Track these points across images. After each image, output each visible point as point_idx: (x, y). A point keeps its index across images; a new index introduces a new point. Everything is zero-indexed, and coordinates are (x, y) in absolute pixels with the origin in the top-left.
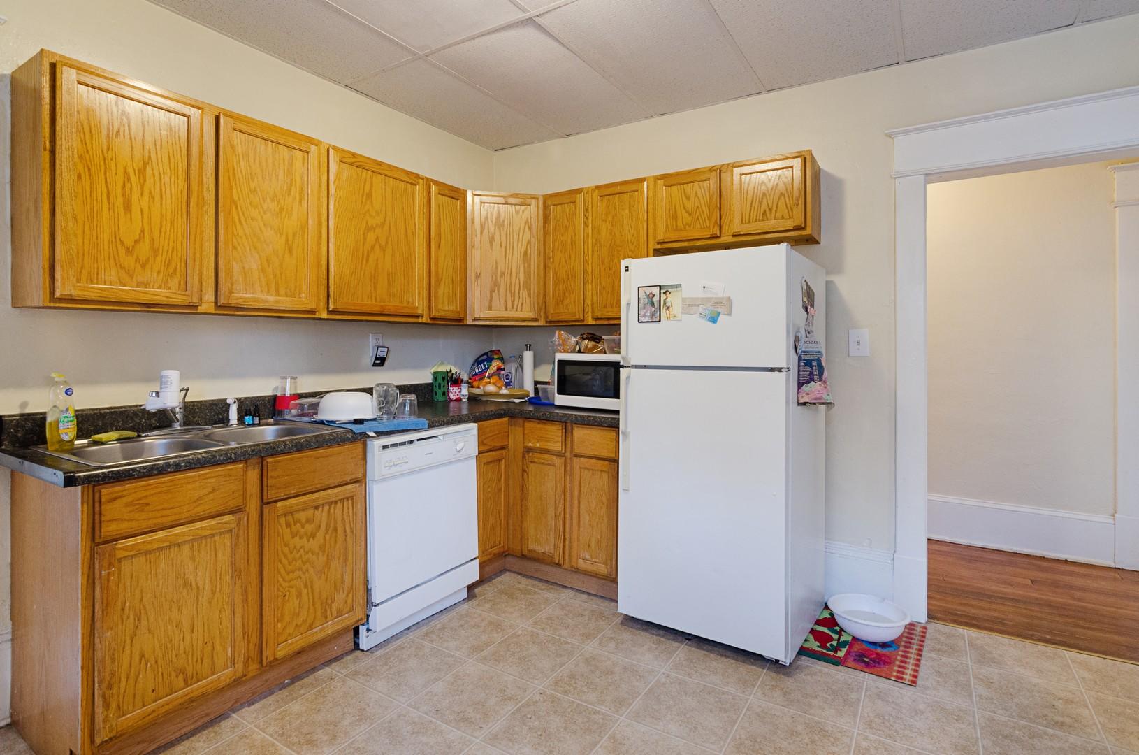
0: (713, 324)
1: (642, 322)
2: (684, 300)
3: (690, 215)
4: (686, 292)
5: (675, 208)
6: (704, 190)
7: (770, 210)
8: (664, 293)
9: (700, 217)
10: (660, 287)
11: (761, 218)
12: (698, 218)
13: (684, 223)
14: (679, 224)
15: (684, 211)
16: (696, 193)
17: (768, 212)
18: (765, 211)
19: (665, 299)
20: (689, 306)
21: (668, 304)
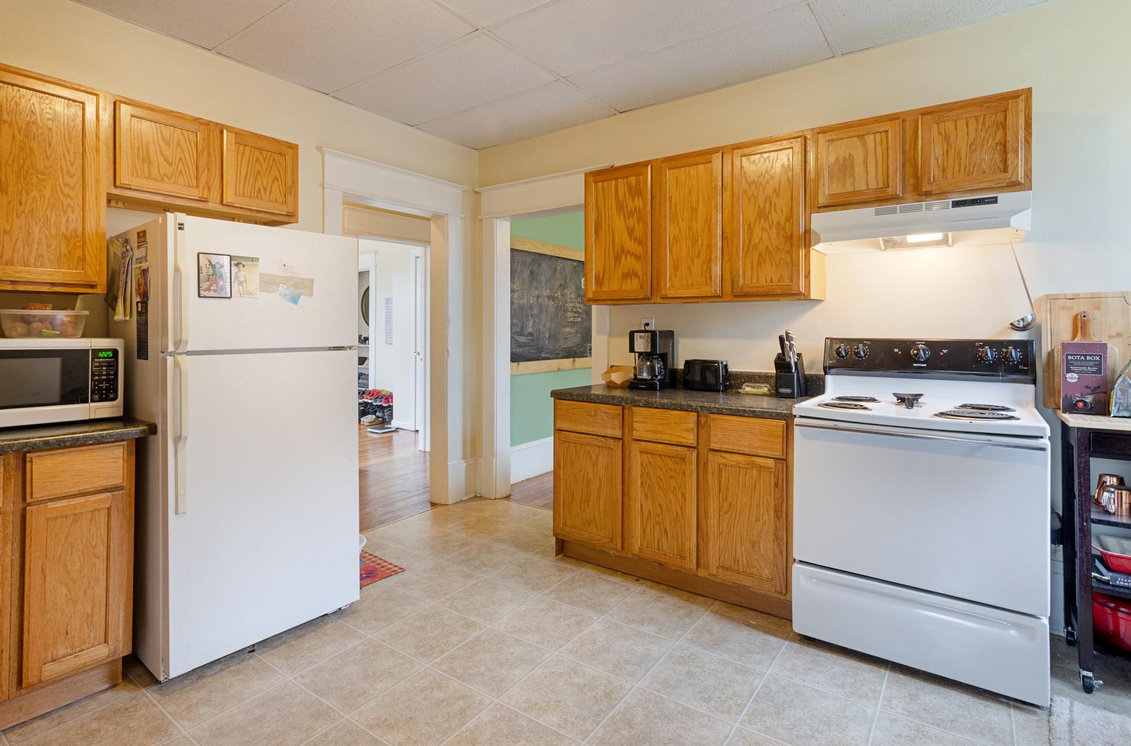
0: (294, 305)
1: (205, 297)
2: (262, 276)
3: (170, 165)
4: (264, 267)
5: (147, 149)
6: (190, 144)
7: (265, 190)
8: (237, 265)
9: (183, 172)
10: (231, 258)
11: (256, 195)
12: (181, 172)
13: (162, 173)
14: (153, 172)
15: (160, 157)
16: (179, 141)
17: (262, 191)
18: (259, 189)
19: (237, 273)
20: (268, 283)
21: (242, 279)
